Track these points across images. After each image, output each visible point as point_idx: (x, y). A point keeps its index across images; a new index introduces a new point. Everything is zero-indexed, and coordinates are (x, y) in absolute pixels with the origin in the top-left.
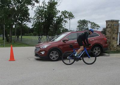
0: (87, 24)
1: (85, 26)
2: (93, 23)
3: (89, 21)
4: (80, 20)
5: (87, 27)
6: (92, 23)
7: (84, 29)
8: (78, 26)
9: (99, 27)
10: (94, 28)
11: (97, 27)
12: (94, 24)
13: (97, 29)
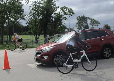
0: (87, 20)
1: (84, 23)
2: (93, 19)
3: (89, 18)
4: (79, 16)
5: (87, 24)
6: (92, 20)
7: (83, 26)
8: (77, 23)
9: (100, 24)
10: (94, 25)
11: (97, 23)
13: (98, 26)
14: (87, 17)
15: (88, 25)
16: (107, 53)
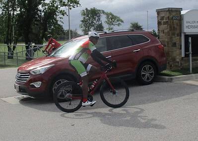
0: (99, 16)
1: (95, 20)
2: (111, 14)
3: (103, 11)
4: (87, 9)
6: (108, 15)
7: (93, 26)
8: (82, 21)
9: (122, 21)
10: (112, 24)
11: (118, 21)
12: (113, 15)
13: (119, 25)
14: (99, 11)
15: (101, 24)
16: (147, 75)
